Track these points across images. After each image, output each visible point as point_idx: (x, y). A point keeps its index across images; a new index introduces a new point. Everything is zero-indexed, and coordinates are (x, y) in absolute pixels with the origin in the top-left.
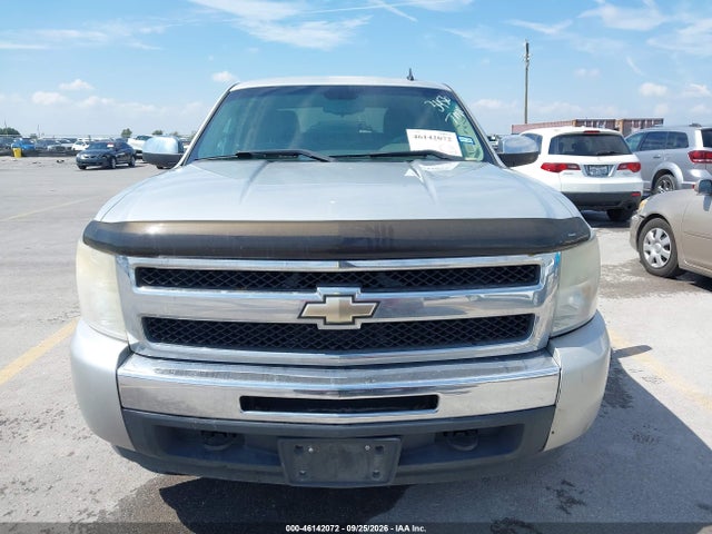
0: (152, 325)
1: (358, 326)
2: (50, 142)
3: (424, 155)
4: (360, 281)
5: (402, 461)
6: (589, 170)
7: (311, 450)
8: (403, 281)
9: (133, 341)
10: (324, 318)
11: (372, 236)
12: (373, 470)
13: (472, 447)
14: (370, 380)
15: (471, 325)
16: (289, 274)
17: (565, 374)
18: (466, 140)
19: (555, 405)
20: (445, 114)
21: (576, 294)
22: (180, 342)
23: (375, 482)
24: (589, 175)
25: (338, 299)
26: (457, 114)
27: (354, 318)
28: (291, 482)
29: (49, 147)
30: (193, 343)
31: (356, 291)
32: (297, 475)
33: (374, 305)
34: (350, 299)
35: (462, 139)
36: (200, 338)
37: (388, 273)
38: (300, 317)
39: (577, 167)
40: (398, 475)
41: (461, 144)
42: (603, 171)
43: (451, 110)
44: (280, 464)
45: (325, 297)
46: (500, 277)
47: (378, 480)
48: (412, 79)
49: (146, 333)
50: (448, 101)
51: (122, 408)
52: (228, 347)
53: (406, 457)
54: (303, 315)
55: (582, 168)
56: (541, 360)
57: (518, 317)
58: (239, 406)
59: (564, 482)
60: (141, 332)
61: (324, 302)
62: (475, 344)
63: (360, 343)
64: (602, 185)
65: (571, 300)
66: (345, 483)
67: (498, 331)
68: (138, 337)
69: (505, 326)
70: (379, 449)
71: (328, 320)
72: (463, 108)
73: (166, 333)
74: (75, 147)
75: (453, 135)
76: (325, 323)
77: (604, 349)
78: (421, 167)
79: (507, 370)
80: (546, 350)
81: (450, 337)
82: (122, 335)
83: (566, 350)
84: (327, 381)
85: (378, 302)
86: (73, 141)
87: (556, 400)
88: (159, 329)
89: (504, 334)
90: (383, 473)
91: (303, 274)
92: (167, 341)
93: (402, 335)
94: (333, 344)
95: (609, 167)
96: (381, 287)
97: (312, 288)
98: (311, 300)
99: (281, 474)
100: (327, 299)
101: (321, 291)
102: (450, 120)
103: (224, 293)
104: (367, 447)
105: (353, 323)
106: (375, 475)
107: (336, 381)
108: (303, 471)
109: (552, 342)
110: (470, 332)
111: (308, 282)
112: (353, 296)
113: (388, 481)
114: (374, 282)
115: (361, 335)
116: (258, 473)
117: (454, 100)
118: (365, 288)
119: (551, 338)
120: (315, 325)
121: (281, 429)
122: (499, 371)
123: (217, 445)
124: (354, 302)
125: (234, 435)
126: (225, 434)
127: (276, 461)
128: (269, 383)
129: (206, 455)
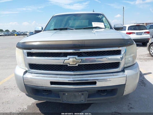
0: (31, 65)
1: (77, 65)
2: (22, 33)
3: (96, 28)
4: (77, 54)
5: (89, 97)
6: (137, 34)
7: (67, 94)
8: (87, 54)
9: (27, 69)
10: (69, 63)
11: (80, 44)
12: (81, 99)
13: (105, 94)
14: (80, 78)
15: (104, 65)
16: (61, 53)
17: (128, 76)
18: (106, 24)
19: (125, 84)
20: (101, 19)
21: (131, 57)
22: (37, 69)
23: (82, 102)
24: (137, 35)
25: (72, 59)
26: (104, 19)
27: (76, 63)
28: (63, 102)
29: (22, 34)
30: (40, 69)
31: (76, 57)
32: (64, 100)
33: (81, 60)
34: (75, 59)
35: (105, 24)
36: (41, 68)
37: (84, 52)
38: (63, 63)
39: (134, 33)
40: (88, 101)
41: (105, 25)
42: (141, 34)
43: (103, 18)
44: (60, 98)
45: (69, 58)
46: (111, 53)
47: (83, 101)
48: (94, 12)
49: (30, 67)
50: (102, 16)
51: (25, 84)
52: (48, 70)
53: (89, 96)
54: (64, 63)
55: (136, 33)
56: (122, 73)
57: (116, 63)
58: (50, 84)
59: (129, 103)
60: (28, 67)
61: (69, 59)
62: (105, 69)
63: (78, 69)
64: (140, 37)
65: (129, 59)
66: (75, 102)
67: (111, 66)
68: (28, 68)
69: (113, 65)
70: (83, 94)
71: (70, 64)
72: (105, 17)
73: (34, 67)
74: (27, 33)
75: (103, 23)
76: (69, 64)
77: (138, 71)
78: (95, 30)
79: (113, 75)
80: (123, 71)
81: (99, 68)
82: (25, 68)
83: (128, 71)
84: (70, 78)
85: (82, 59)
86: (27, 32)
87: (126, 83)
88: (33, 66)
89: (113, 67)
90: (84, 100)
91: (64, 53)
92: (34, 69)
93: (88, 67)
94: (71, 69)
95: (142, 33)
96: (82, 56)
97: (66, 56)
98: (66, 59)
99: (60, 100)
100: (70, 59)
101: (68, 57)
102: (102, 20)
103: (46, 58)
104: (80, 94)
105: (76, 64)
106: (82, 100)
107: (72, 78)
108: (65, 99)
109: (125, 69)
110: (104, 66)
111: (66, 55)
112: (76, 58)
113: (85, 102)
114: (81, 55)
115: (78, 67)
116: (56, 100)
117: (103, 16)
118: (79, 56)
119: (124, 68)
120: (67, 65)
121: (59, 89)
122: (111, 76)
123: (46, 93)
124: (76, 59)
125: (50, 91)
126: (48, 90)
127: (59, 97)
128: (57, 78)
129: (43, 95)
